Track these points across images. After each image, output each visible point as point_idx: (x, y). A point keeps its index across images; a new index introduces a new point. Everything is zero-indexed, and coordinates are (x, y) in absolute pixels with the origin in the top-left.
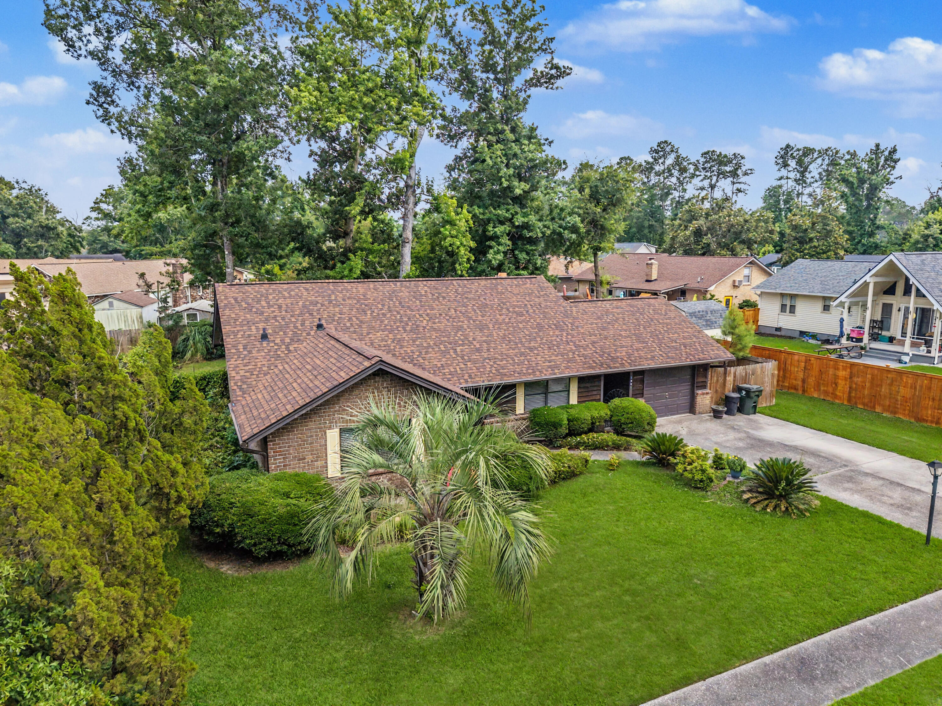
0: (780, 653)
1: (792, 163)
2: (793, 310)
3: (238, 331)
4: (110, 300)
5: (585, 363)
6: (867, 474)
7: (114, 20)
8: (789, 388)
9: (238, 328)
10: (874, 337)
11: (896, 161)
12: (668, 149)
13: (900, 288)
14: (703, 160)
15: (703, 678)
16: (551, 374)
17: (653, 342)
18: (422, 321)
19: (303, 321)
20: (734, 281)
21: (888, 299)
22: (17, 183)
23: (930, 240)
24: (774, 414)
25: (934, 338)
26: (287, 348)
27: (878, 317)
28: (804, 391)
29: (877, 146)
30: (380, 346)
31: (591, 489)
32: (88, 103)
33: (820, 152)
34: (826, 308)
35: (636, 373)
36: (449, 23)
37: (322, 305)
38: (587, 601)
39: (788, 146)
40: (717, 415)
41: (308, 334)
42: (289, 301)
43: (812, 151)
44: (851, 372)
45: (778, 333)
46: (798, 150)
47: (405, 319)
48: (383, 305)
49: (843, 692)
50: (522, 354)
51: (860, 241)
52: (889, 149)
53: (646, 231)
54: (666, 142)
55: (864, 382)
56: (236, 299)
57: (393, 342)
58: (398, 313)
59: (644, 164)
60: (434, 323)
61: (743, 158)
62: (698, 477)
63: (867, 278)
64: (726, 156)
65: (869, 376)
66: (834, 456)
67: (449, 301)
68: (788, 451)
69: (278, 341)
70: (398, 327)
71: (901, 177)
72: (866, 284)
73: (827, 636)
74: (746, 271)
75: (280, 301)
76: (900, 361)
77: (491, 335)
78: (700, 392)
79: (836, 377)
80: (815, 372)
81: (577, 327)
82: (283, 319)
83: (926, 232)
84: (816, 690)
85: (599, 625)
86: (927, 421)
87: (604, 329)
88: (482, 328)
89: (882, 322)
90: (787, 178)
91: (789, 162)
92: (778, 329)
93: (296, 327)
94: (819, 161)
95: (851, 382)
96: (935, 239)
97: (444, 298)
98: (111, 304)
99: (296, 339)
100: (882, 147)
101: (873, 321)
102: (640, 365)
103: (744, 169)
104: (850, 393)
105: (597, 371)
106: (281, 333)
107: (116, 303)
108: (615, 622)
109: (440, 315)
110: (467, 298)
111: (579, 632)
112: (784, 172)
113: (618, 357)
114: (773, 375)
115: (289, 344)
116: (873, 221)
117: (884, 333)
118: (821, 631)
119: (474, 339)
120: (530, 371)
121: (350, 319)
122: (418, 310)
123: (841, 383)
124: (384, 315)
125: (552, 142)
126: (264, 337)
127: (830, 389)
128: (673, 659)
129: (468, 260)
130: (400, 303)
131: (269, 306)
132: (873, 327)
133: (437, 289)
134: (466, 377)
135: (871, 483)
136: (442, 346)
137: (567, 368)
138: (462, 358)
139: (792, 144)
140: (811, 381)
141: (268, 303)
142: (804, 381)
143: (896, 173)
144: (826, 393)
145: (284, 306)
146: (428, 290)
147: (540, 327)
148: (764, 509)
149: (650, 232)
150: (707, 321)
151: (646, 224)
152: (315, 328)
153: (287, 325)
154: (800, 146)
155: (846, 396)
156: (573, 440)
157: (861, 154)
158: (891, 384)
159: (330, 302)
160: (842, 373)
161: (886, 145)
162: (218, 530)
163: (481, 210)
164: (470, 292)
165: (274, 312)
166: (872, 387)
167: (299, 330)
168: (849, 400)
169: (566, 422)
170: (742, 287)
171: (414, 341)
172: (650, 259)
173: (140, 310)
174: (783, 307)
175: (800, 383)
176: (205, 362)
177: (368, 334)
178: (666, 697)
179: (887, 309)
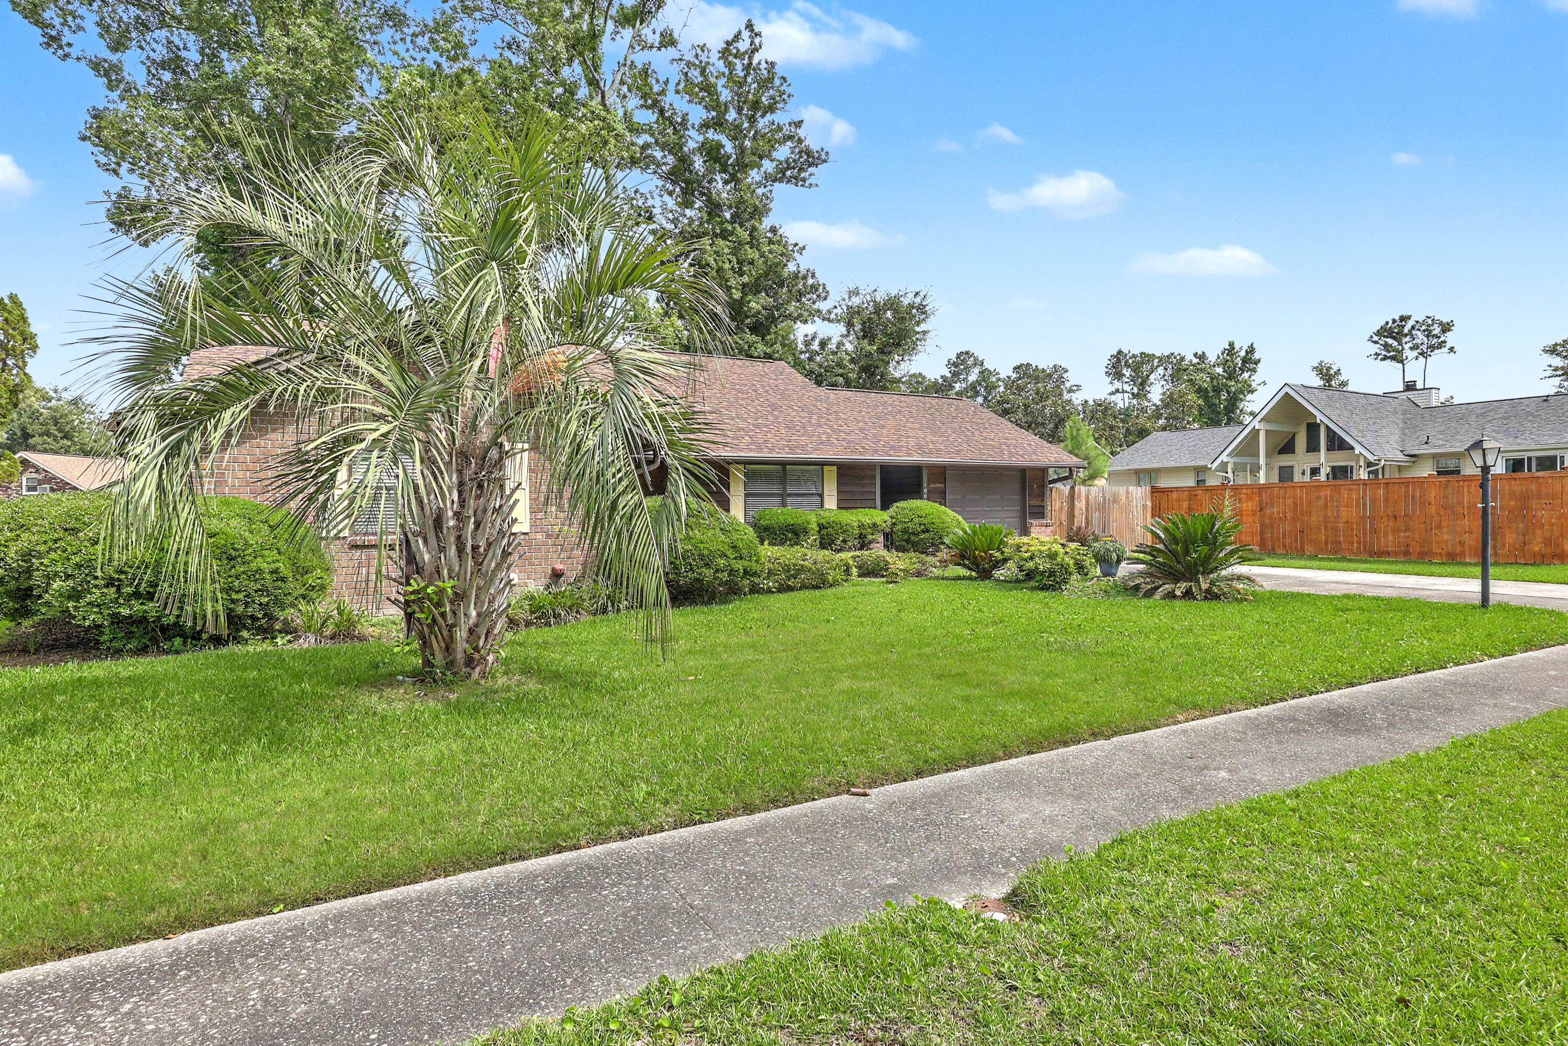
1: (1127, 372)
5: (847, 448)
7: (132, 15)
11: (1257, 362)
12: (970, 362)
13: (1301, 441)
14: (1014, 375)
16: (789, 453)
21: (1285, 460)
22: (56, 391)
29: (1231, 345)
32: (84, 138)
33: (1160, 359)
35: (932, 467)
36: (656, 89)
39: (1120, 352)
43: (1151, 357)
44: (1261, 501)
46: (1134, 356)
52: (1245, 348)
54: (967, 353)
59: (940, 381)
61: (1066, 371)
62: (1045, 566)
63: (1256, 424)
64: (1044, 371)
65: (1289, 502)
71: (1264, 383)
72: (1255, 432)
78: (1034, 522)
90: (1123, 392)
91: (1124, 371)
94: (1161, 370)
95: (1262, 516)
100: (1237, 347)
102: (937, 457)
103: (1068, 385)
105: (868, 457)
112: (1118, 385)
114: (1144, 506)
123: (1247, 520)
125: (804, 248)
137: (816, 449)
139: (1125, 351)
143: (1257, 378)
154: (1137, 352)
155: (1256, 540)
157: (1212, 358)
160: (1247, 506)
161: (1241, 345)
166: (1295, 518)
179: (1286, 474)
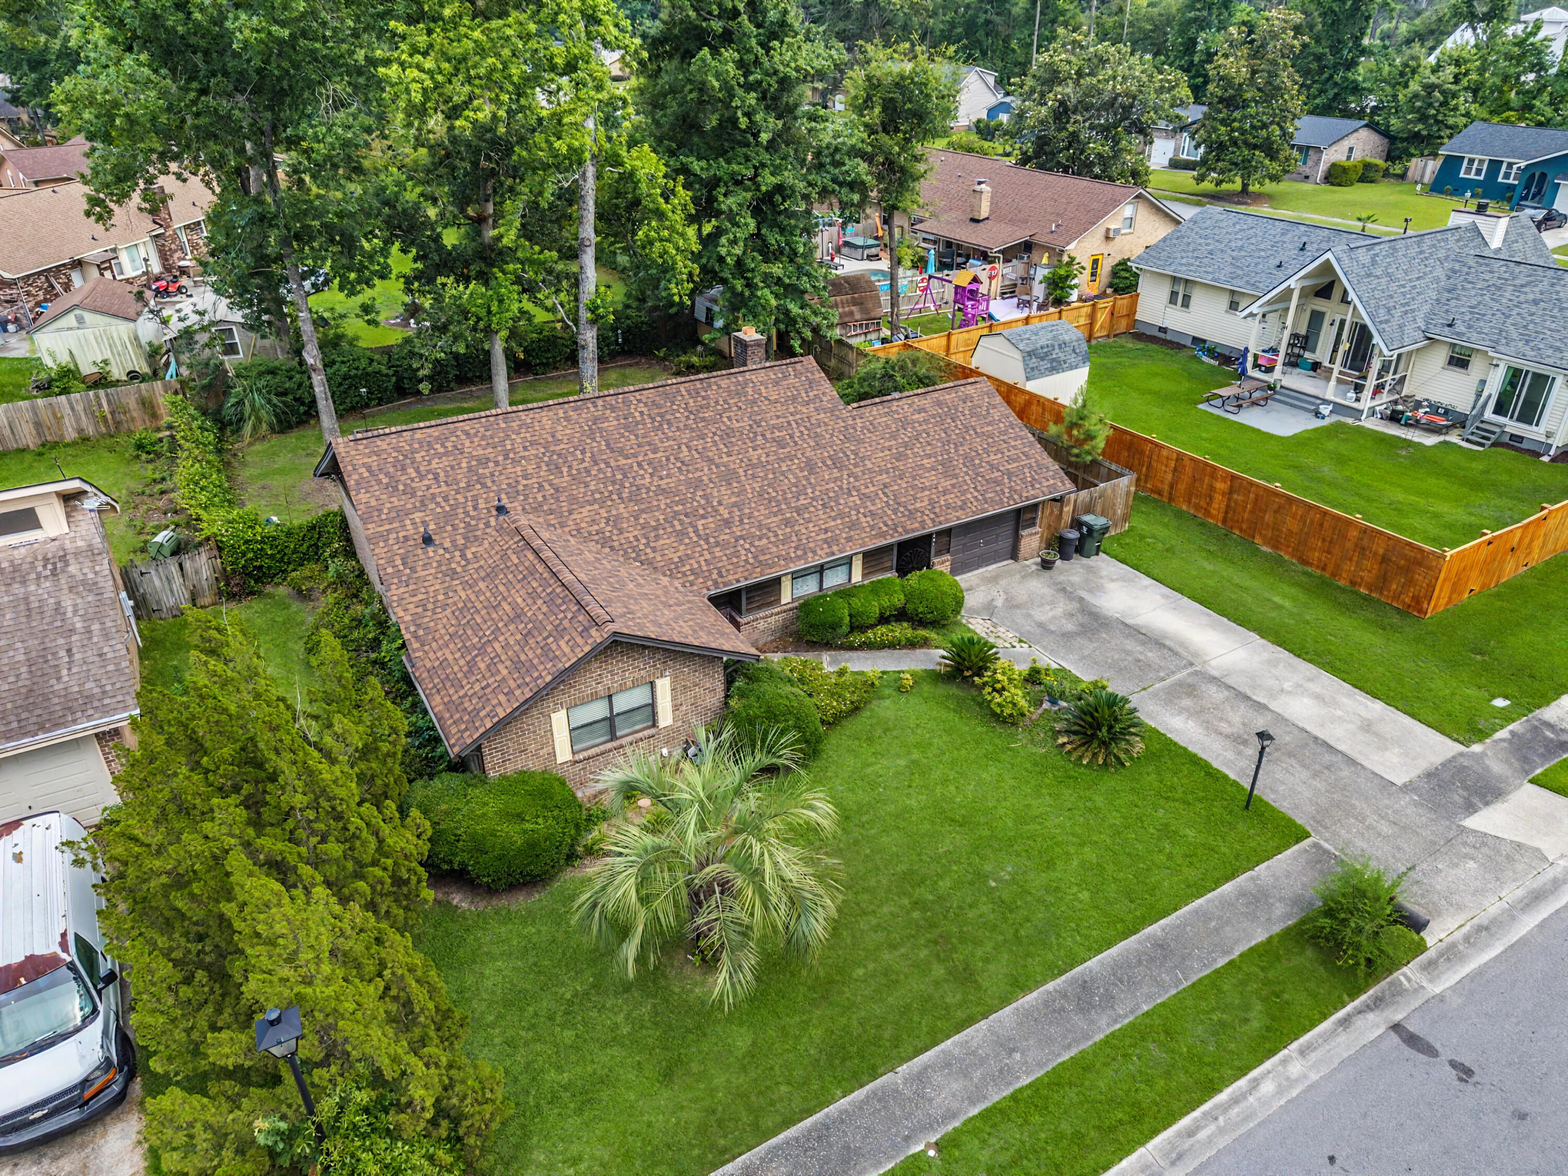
0: (1063, 978)
2: (1186, 304)
3: (389, 531)
4: (77, 312)
5: (872, 528)
6: (1213, 680)
8: (1152, 491)
9: (387, 527)
10: (1293, 362)
13: (1338, 291)
15: (985, 1016)
16: (828, 555)
17: (967, 473)
18: (643, 477)
19: (475, 499)
20: (1108, 230)
21: (1320, 305)
23: (1437, 94)
24: (1122, 556)
25: (1367, 384)
26: (463, 556)
27: (1303, 331)
28: (1171, 499)
30: (590, 534)
31: (878, 732)
34: (1233, 306)
35: (939, 533)
37: (497, 463)
38: (874, 921)
40: (1046, 565)
41: (487, 525)
42: (445, 461)
45: (1162, 335)
47: (619, 477)
48: (583, 452)
49: (1116, 1021)
50: (787, 522)
51: (1331, 77)
53: (980, 34)
55: (1245, 502)
56: (369, 469)
57: (607, 523)
58: (608, 465)
60: (661, 478)
62: (1007, 711)
63: (1292, 283)
65: (1252, 496)
66: (1182, 644)
67: (678, 429)
68: (1127, 637)
69: (447, 544)
70: (611, 492)
72: (1290, 289)
73: (1114, 951)
74: (1128, 211)
75: (434, 465)
76: (1317, 414)
77: (743, 491)
78: (1026, 532)
79: (1212, 488)
80: (1185, 479)
81: (863, 459)
82: (446, 499)
83: (1433, 79)
84: (1092, 1022)
85: (886, 956)
86: (1311, 565)
87: (899, 457)
88: (729, 477)
89: (1306, 338)
92: (1163, 330)
93: (466, 513)
95: (1229, 499)
96: (1443, 92)
97: (669, 423)
98: (80, 320)
99: (471, 537)
101: (1295, 336)
102: (947, 521)
104: (1226, 512)
105: (890, 540)
106: (449, 528)
107: (88, 317)
108: (903, 950)
109: (668, 459)
110: (703, 419)
111: (865, 967)
113: (917, 510)
114: (1128, 493)
115: (466, 547)
116: (1357, 39)
117: (1307, 355)
118: (1110, 944)
119: (720, 503)
120: (799, 553)
121: (541, 487)
122: (635, 456)
123: (1218, 497)
124: (588, 471)
126: (427, 540)
127: (1203, 504)
128: (959, 996)
129: (690, 274)
130: (608, 445)
131: (422, 477)
132: (1294, 345)
133: (659, 407)
134: (715, 576)
135: (1215, 694)
136: (676, 523)
137: (849, 539)
138: (707, 541)
140: (1182, 487)
141: (417, 470)
142: (1172, 487)
144: (1197, 507)
145: (442, 474)
146: (645, 410)
147: (810, 466)
148: (1081, 758)
149: (987, 35)
150: (1053, 360)
151: (982, 18)
152: (494, 513)
153: (454, 508)
155: (1221, 516)
156: (858, 638)
158: (1277, 512)
159: (506, 457)
160: (1220, 486)
162: (446, 867)
163: (703, 163)
164: (708, 406)
165: (429, 487)
166: (1252, 512)
167: (472, 518)
168: (1224, 521)
169: (847, 620)
170: (1118, 238)
171: (637, 519)
172: (980, 183)
173: (132, 325)
174: (1174, 294)
175: (1166, 488)
176: (275, 439)
177: (570, 512)
178: (949, 1042)
179: (1316, 318)
